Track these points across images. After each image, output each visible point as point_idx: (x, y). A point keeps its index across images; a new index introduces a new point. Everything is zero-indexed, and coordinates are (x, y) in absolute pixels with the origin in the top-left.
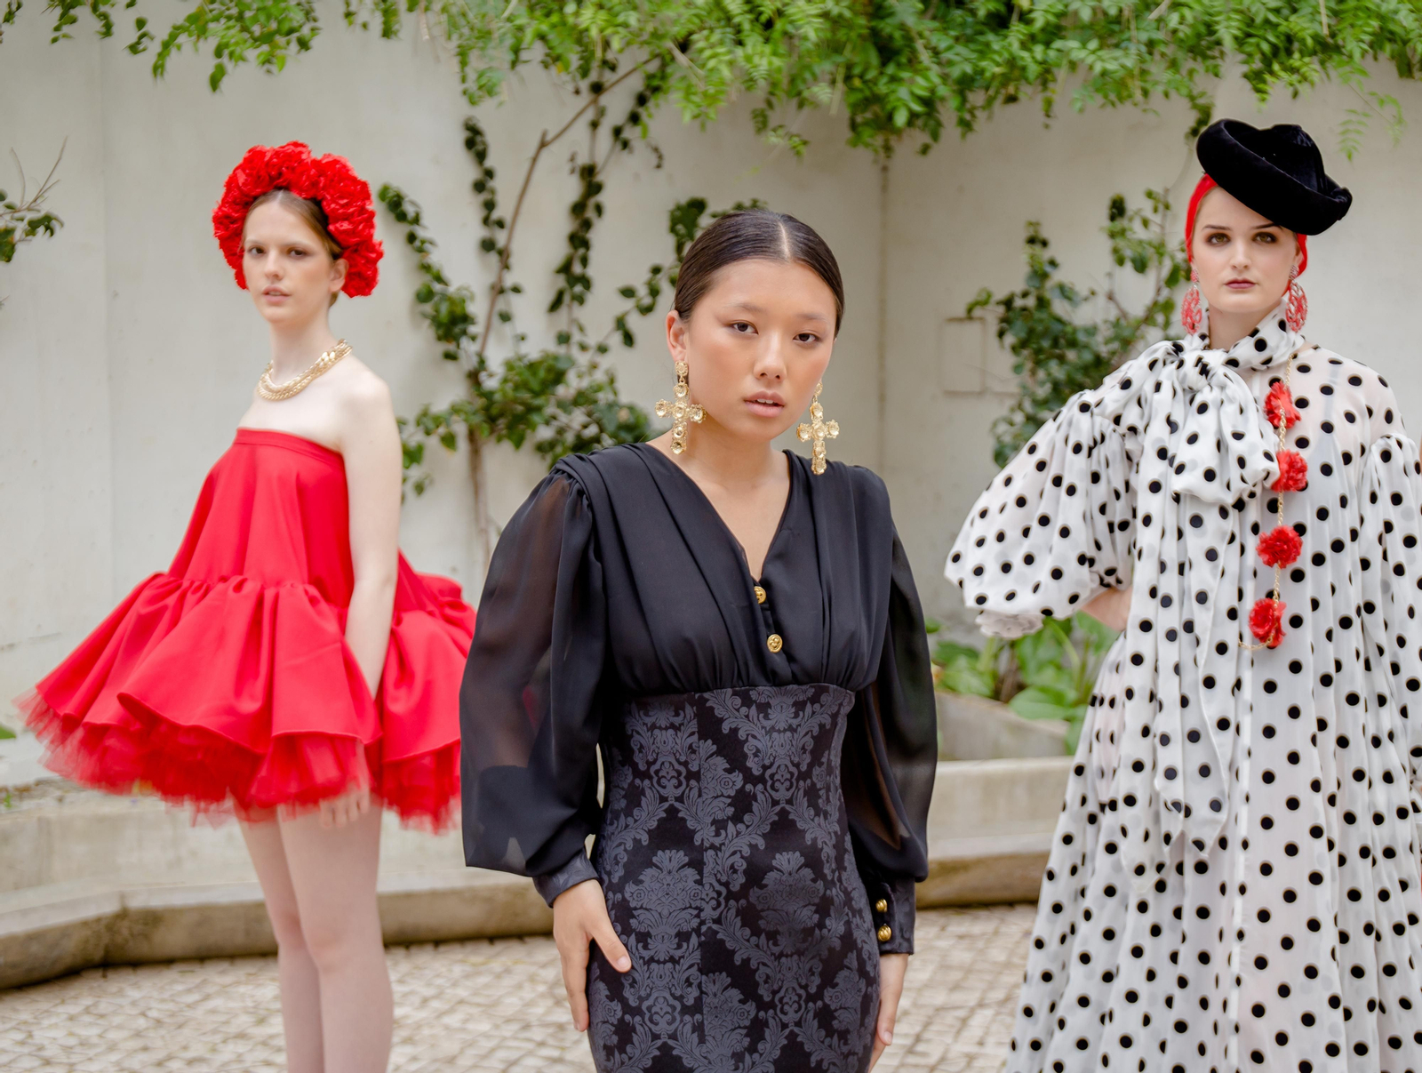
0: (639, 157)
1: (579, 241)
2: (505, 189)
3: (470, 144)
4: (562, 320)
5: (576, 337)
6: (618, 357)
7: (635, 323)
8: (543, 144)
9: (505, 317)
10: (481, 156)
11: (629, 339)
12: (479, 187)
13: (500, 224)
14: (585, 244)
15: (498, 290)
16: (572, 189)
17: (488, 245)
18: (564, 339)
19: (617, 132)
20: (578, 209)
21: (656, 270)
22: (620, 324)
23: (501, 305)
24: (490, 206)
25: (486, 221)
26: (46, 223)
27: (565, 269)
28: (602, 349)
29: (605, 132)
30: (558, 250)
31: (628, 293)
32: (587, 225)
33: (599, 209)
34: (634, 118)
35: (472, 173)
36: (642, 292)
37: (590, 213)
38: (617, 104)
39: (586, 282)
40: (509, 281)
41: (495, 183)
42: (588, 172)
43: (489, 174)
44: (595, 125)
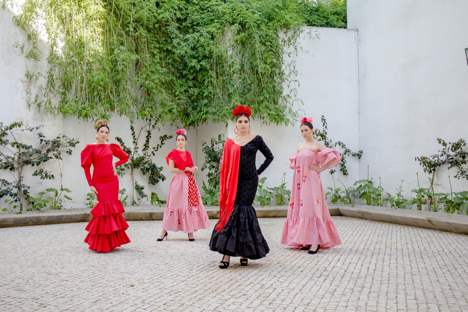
0: (156, 130)
1: (148, 141)
2: (136, 134)
3: (131, 129)
4: (144, 152)
5: (147, 154)
6: (152, 157)
7: (154, 152)
8: (142, 128)
9: (137, 152)
10: (133, 130)
11: (154, 154)
12: (133, 134)
13: (136, 139)
14: (148, 142)
15: (136, 148)
16: (147, 134)
17: (134, 142)
18: (145, 154)
19: (153, 126)
20: (147, 137)
21: (158, 145)
22: (153, 152)
23: (136, 150)
24: (134, 137)
25: (134, 139)
26: (78, 142)
27: (145, 145)
28: (150, 156)
29: (151, 126)
30: (145, 142)
31: (154, 148)
32: (149, 139)
33: (150, 137)
34: (156, 124)
35: (132, 132)
36: (156, 148)
37: (149, 137)
38: (153, 122)
39: (148, 147)
40: (137, 147)
41: (135, 134)
42: (149, 132)
43: (134, 132)
44: (150, 125)
